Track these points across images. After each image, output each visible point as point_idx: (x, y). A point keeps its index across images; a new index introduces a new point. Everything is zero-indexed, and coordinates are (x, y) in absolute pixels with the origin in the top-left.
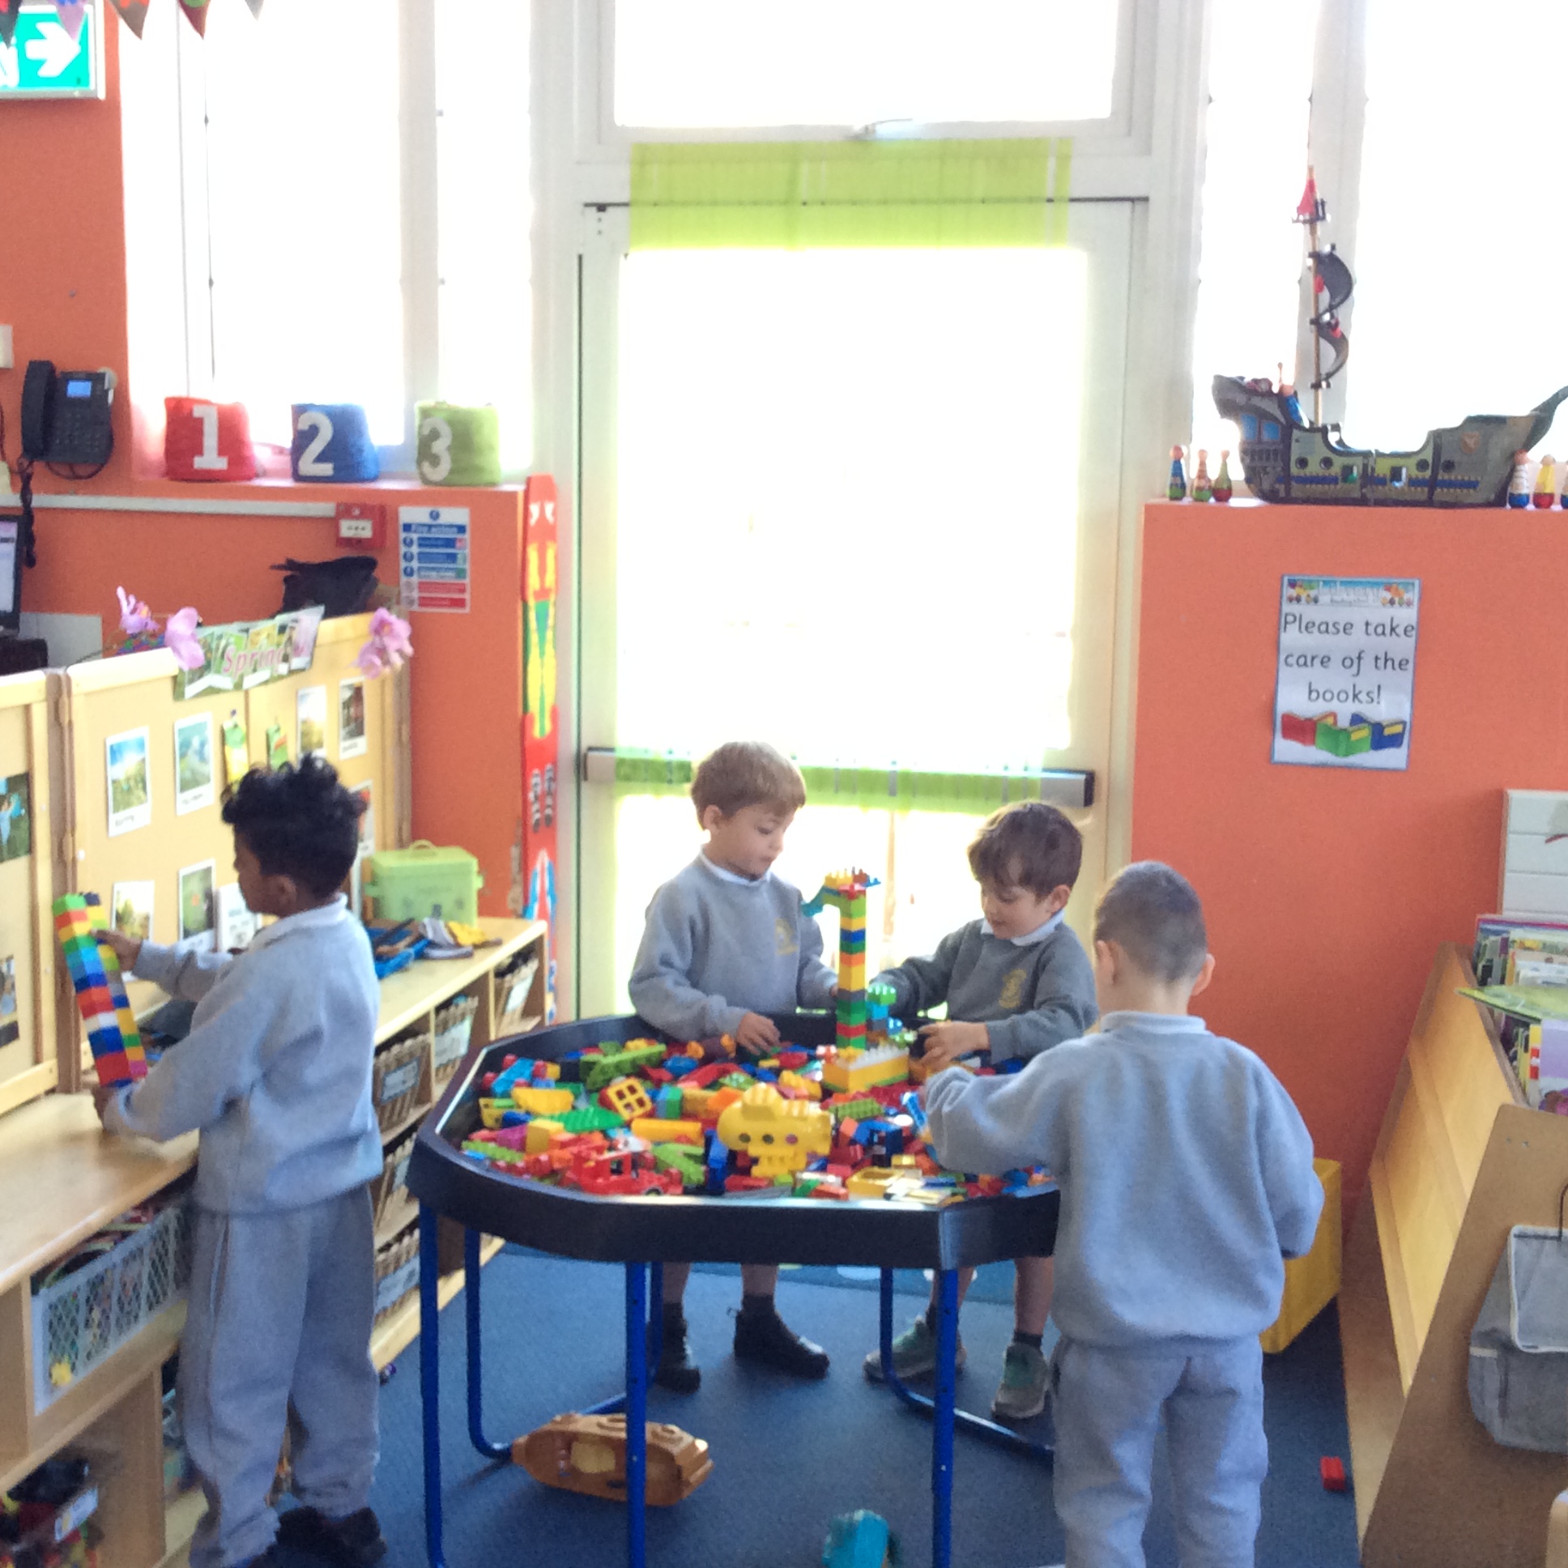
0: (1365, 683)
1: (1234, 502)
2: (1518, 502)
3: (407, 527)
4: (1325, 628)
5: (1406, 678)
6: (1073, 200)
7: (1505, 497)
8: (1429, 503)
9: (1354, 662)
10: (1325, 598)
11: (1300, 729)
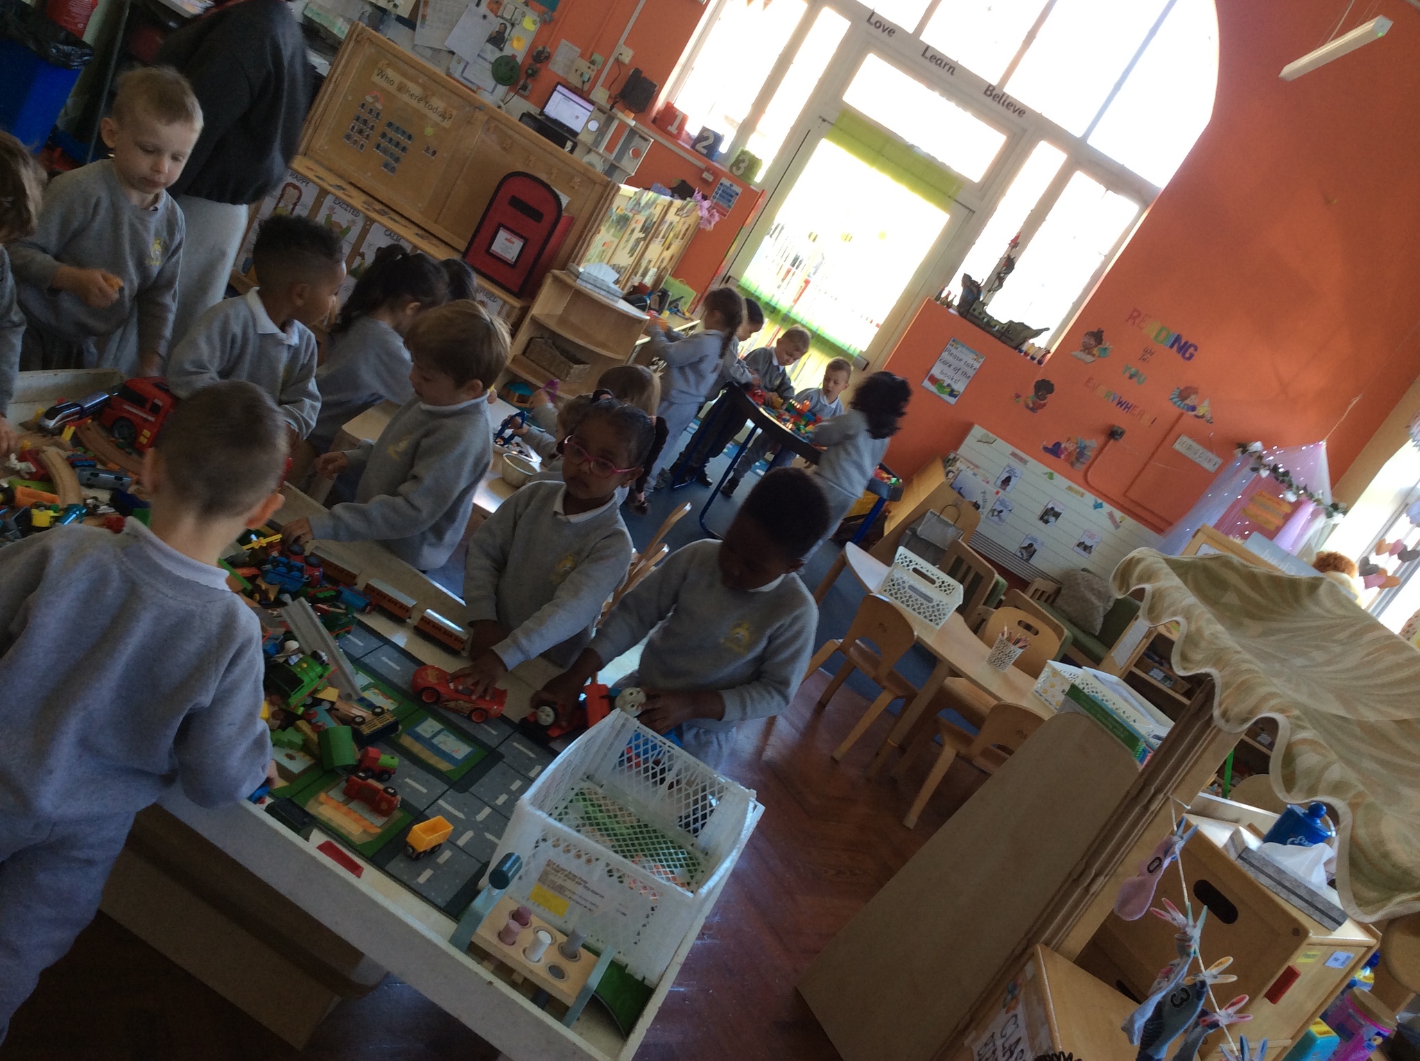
0: (956, 377)
1: (951, 310)
2: (1021, 351)
3: (721, 184)
4: (955, 357)
5: (967, 381)
6: (956, 201)
7: (1018, 348)
8: (999, 339)
9: (957, 370)
10: (959, 349)
11: (933, 380)
